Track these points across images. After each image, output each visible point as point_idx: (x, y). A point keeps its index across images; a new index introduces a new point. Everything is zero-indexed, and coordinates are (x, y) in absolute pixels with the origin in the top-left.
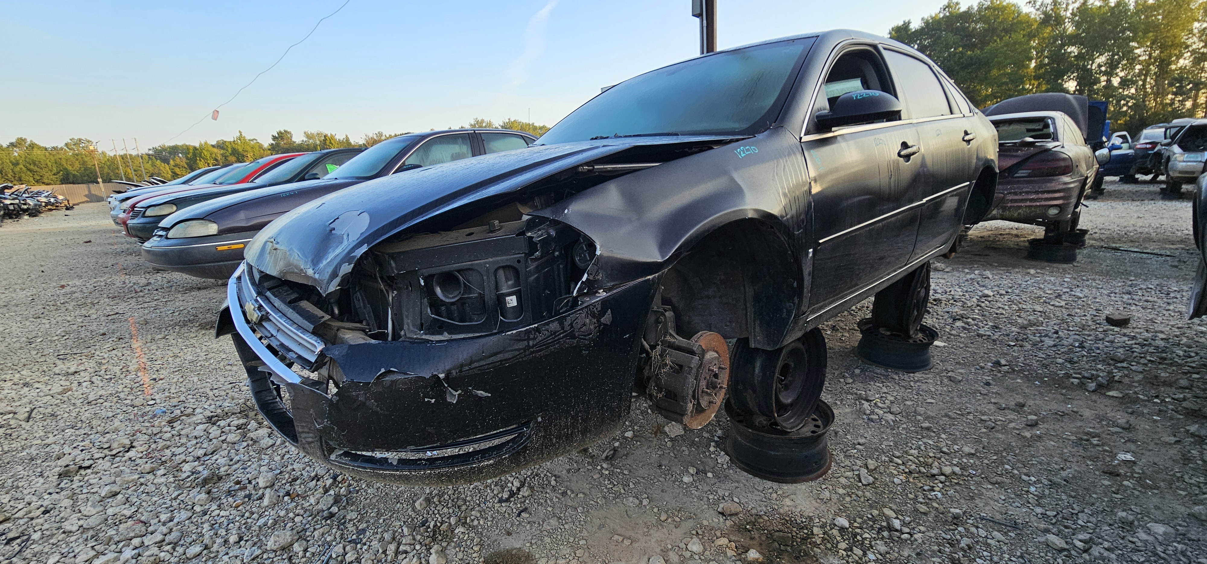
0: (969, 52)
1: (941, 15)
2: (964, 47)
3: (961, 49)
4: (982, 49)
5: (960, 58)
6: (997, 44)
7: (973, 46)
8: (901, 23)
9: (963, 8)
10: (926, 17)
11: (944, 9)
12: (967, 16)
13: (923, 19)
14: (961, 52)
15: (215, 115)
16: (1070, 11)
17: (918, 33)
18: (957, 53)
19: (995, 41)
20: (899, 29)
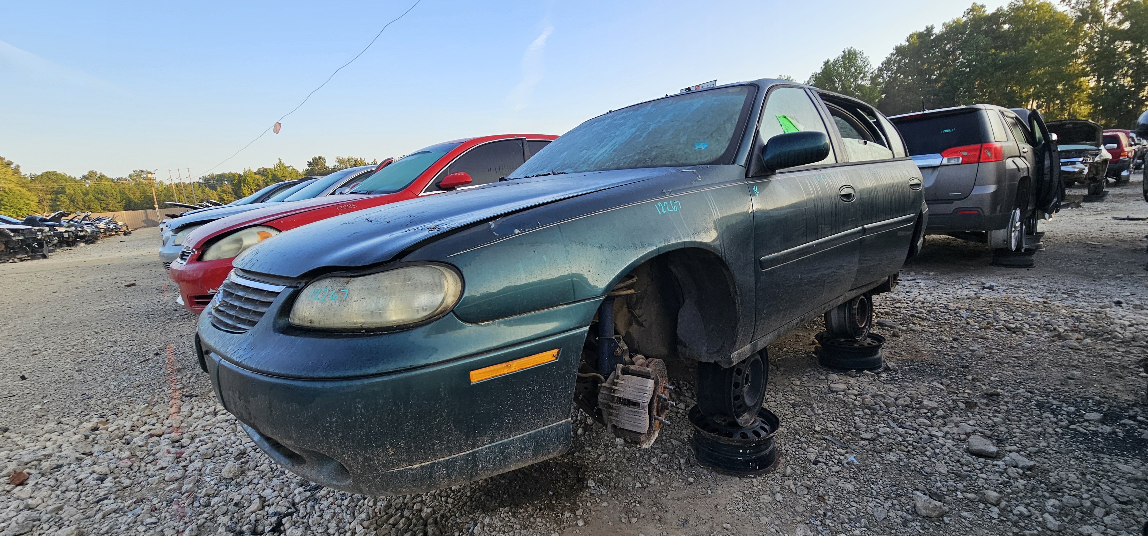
0: (1003, 53)
1: (965, 19)
2: (996, 48)
3: (993, 51)
4: (1016, 49)
5: (993, 60)
6: (1035, 43)
7: (1003, 48)
8: (922, 29)
9: (990, 10)
10: (947, 22)
11: (968, 13)
12: (995, 18)
13: (944, 24)
14: (994, 54)
15: (277, 128)
16: (1110, 8)
17: (940, 38)
18: (990, 55)
19: (1030, 41)
20: (920, 35)
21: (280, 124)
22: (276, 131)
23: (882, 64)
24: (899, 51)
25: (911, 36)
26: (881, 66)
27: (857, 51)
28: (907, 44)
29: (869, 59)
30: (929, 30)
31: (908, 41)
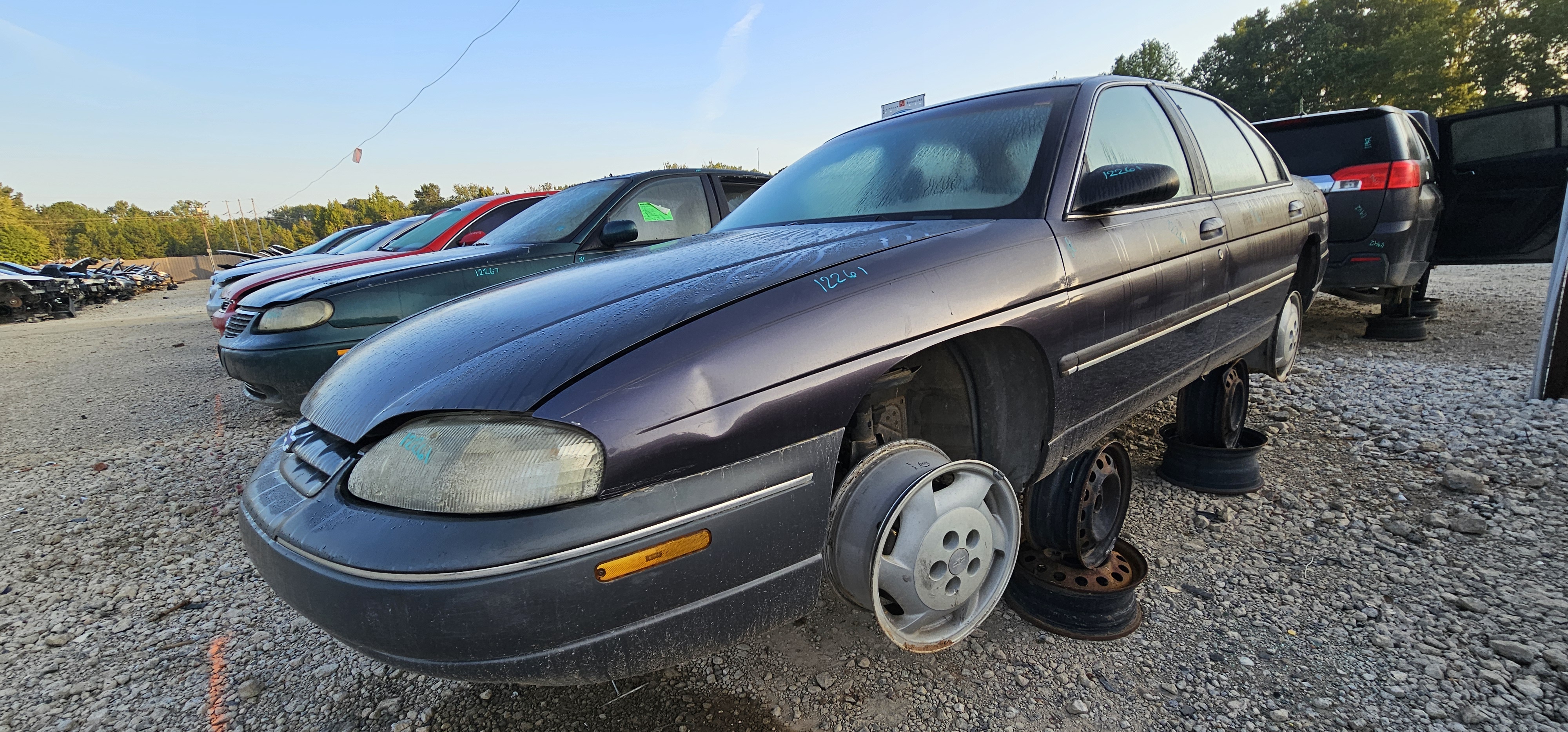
0: (1359, 49)
2: (1350, 42)
3: (1346, 45)
4: (1377, 43)
5: (1345, 58)
6: (1401, 35)
7: (1362, 41)
8: (1252, 14)
10: (1287, 4)
13: (1283, 7)
14: (1346, 50)
15: (357, 155)
17: (1278, 26)
18: (1341, 51)
19: (1397, 32)
20: (1250, 22)
21: (360, 151)
22: (357, 159)
23: (1199, 62)
24: (1223, 43)
25: (1239, 23)
26: (1197, 64)
27: (1161, 44)
28: (1233, 33)
29: (1177, 56)
30: (1262, 15)
31: (1235, 29)
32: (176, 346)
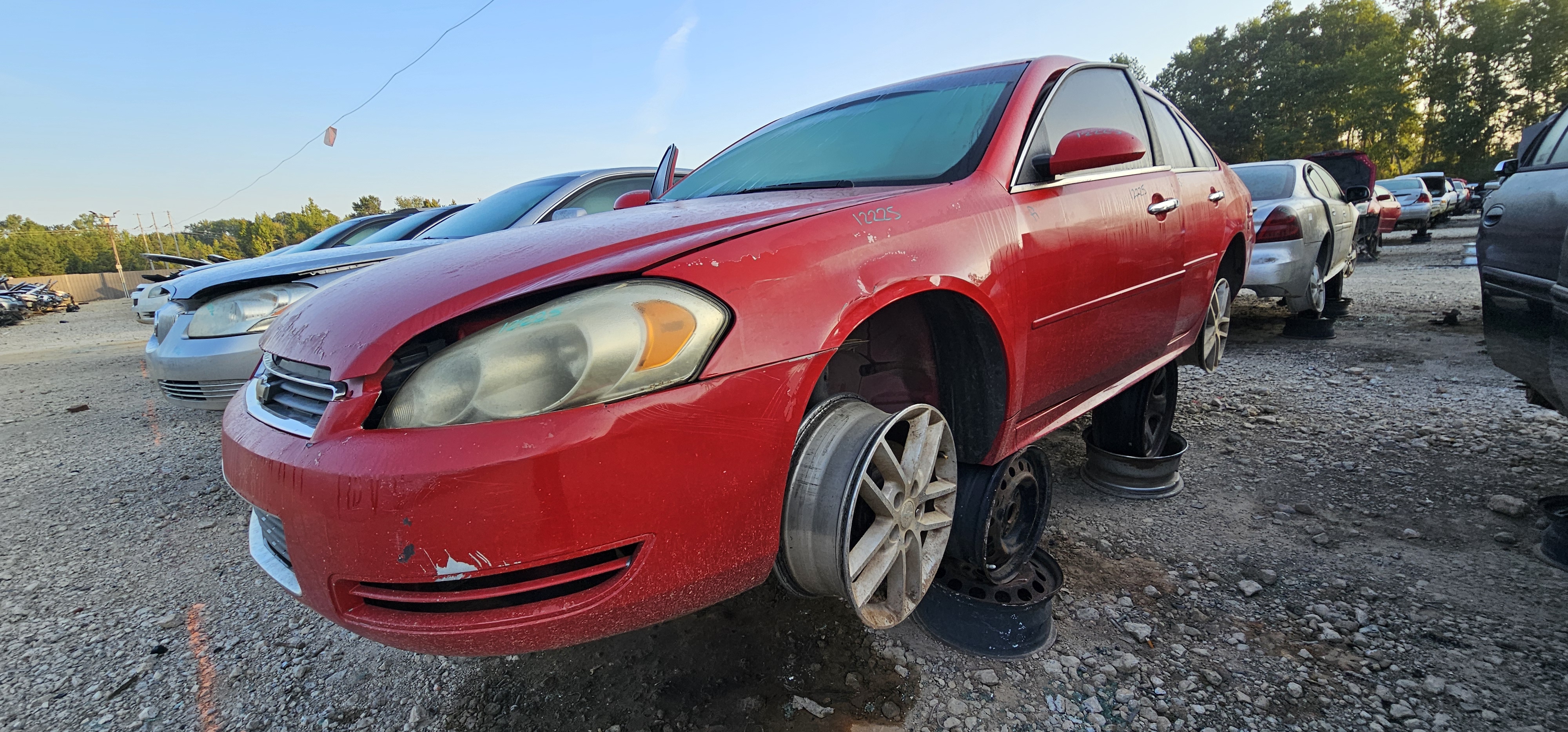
0: (1316, 66)
1: (1264, 20)
2: (1307, 59)
3: (1303, 62)
4: (1332, 61)
5: (1303, 74)
6: (1355, 53)
7: (1315, 58)
8: (1210, 32)
9: (1296, 9)
10: (1242, 23)
11: (1269, 12)
12: (1305, 19)
13: (1237, 26)
14: (1304, 66)
15: (331, 134)
16: (1447, 9)
17: (1233, 44)
18: (1299, 67)
19: (1350, 50)
20: (1209, 41)
21: (335, 130)
22: (330, 141)
23: (1157, 78)
24: (1180, 61)
25: (1194, 41)
26: (1155, 80)
27: (1129, 59)
28: (1189, 51)
29: (1145, 70)
30: (1220, 33)
31: (1190, 47)
32: (73, 410)
